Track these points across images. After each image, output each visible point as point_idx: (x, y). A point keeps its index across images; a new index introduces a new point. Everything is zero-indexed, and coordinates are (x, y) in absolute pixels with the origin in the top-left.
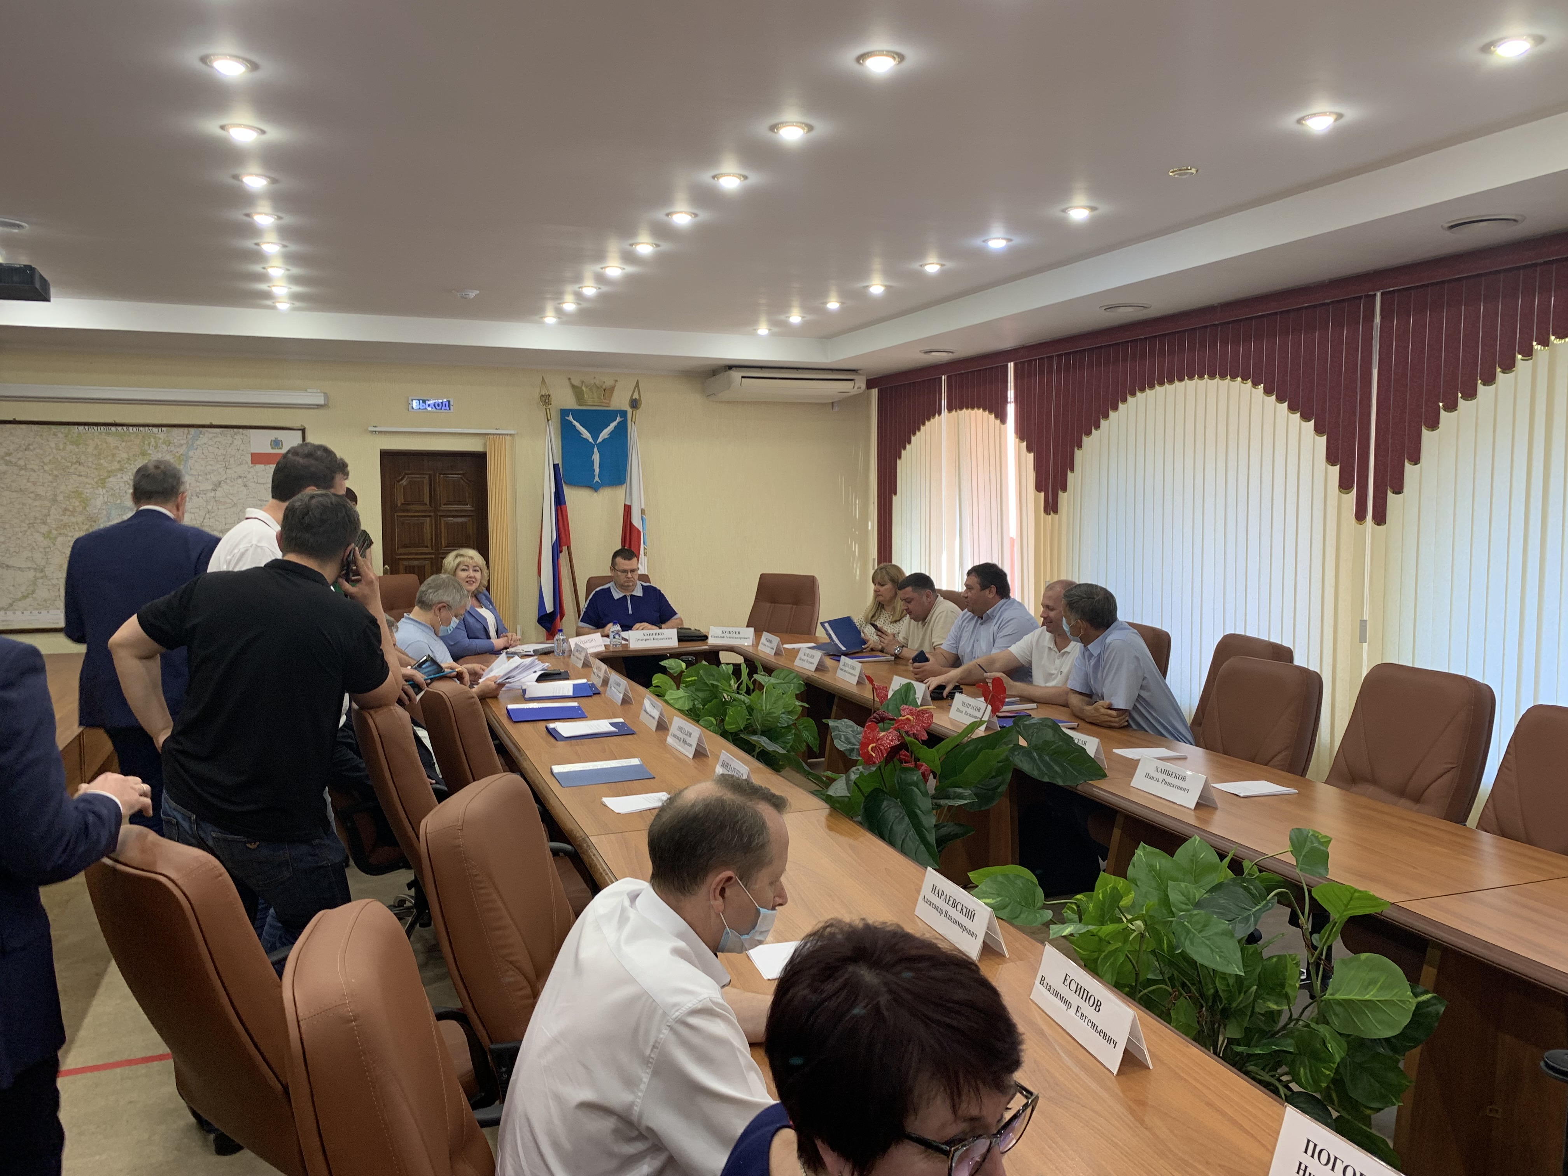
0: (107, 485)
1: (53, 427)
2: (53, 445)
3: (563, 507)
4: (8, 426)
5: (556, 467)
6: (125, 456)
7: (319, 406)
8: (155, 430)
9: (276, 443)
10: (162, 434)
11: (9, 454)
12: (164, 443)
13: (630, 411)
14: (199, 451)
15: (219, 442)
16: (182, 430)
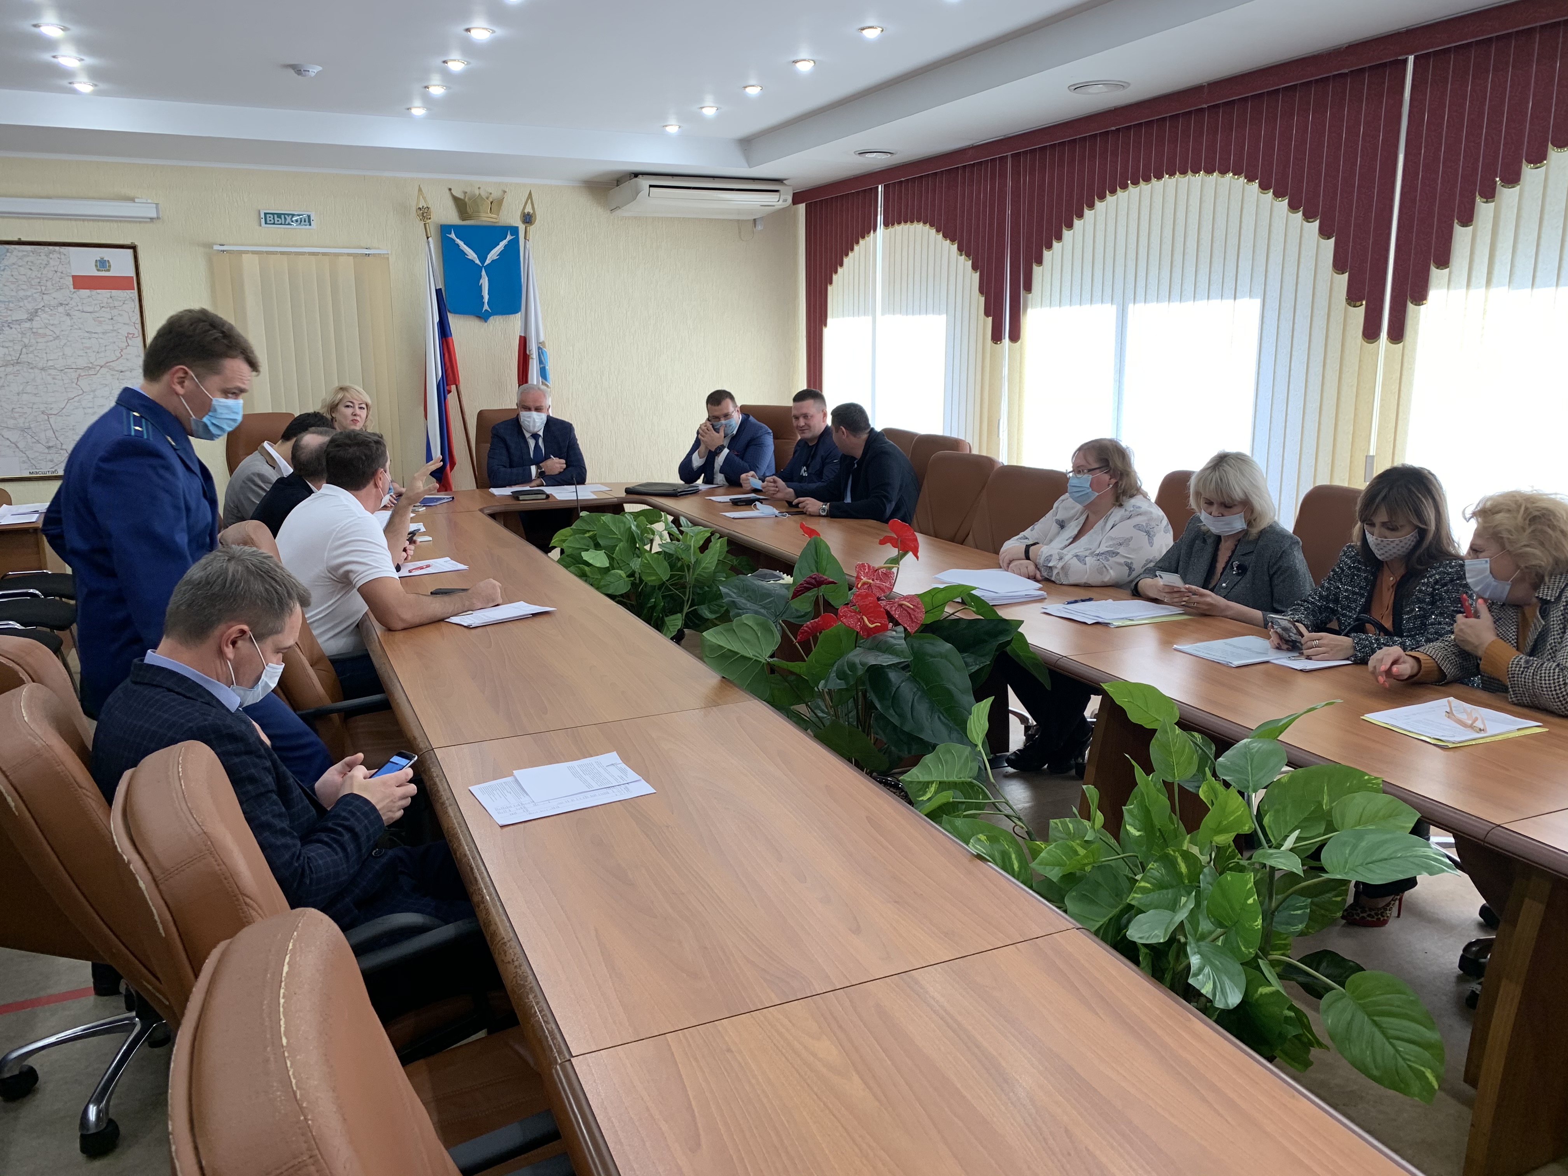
3: (450, 338)
5: (438, 292)
7: (151, 219)
9: (103, 264)
13: (522, 228)
14: (8, 272)
15: (32, 262)
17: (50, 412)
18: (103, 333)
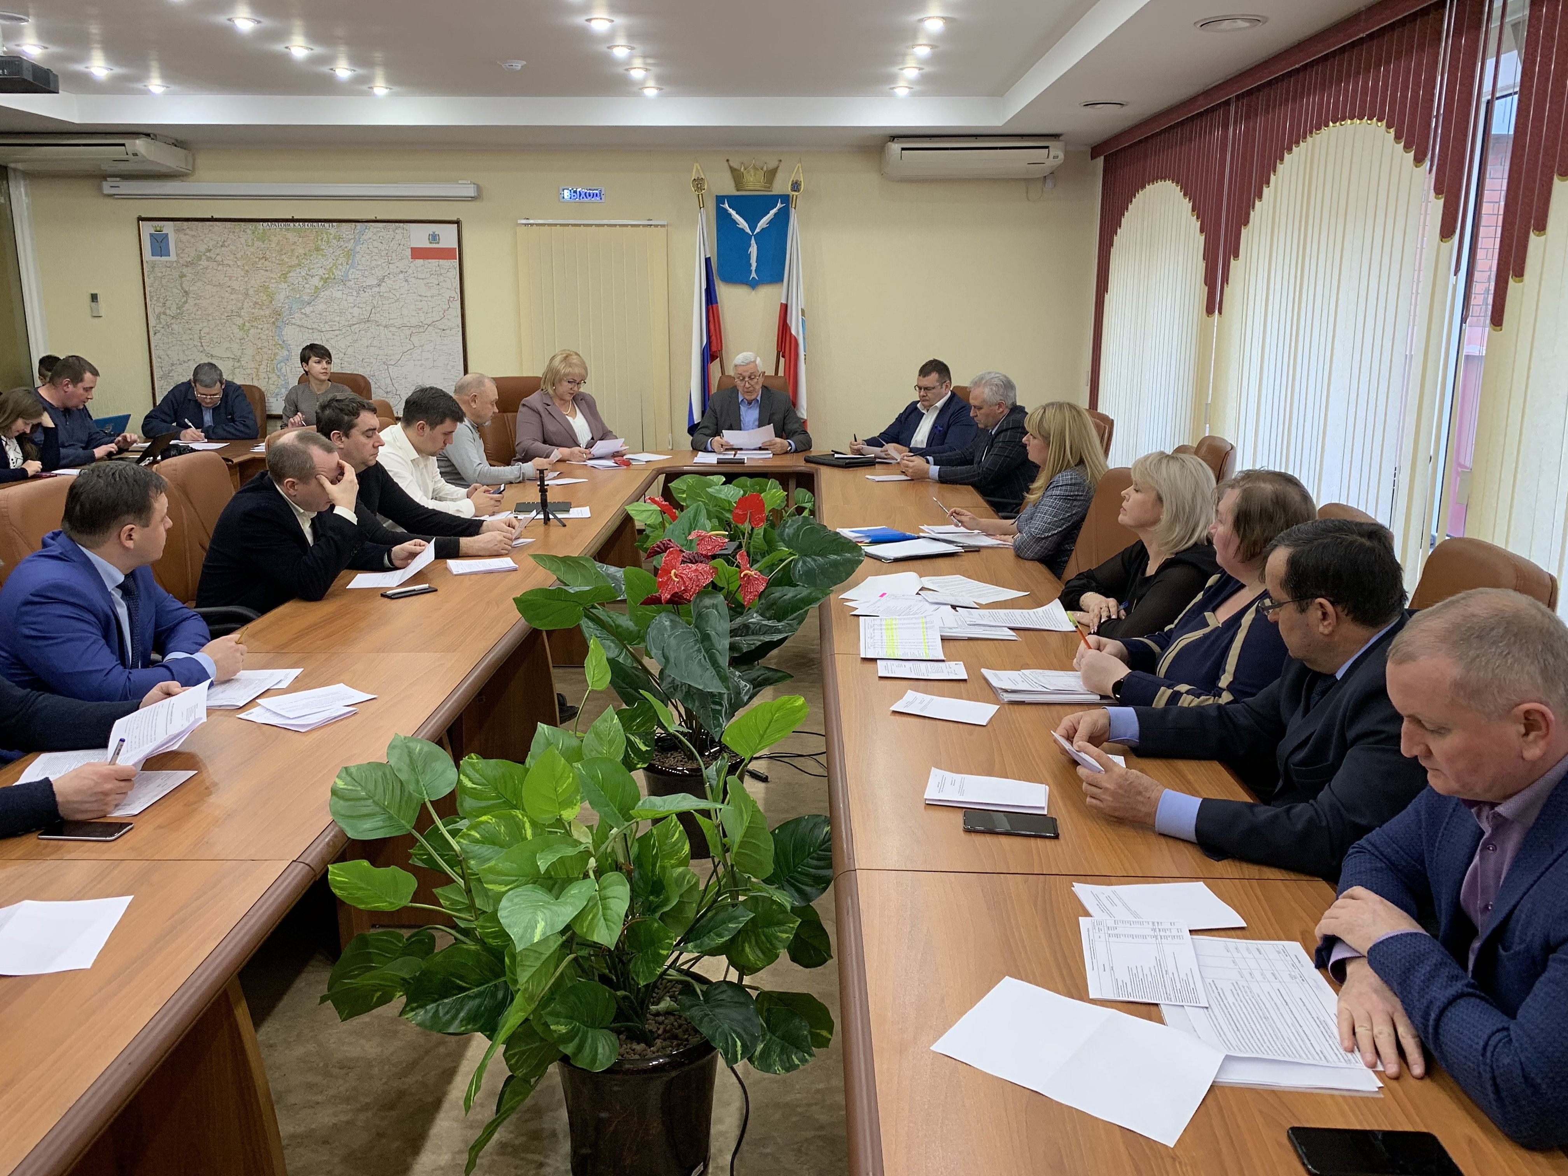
0: (290, 279)
1: (243, 224)
2: (243, 241)
3: (714, 306)
4: (208, 223)
5: (707, 260)
6: (302, 251)
7: (473, 199)
8: (327, 225)
9: (434, 238)
10: (332, 228)
11: (210, 250)
12: (335, 238)
13: (791, 195)
14: (365, 246)
15: (383, 237)
16: (349, 224)
17: (389, 363)
18: (432, 297)
